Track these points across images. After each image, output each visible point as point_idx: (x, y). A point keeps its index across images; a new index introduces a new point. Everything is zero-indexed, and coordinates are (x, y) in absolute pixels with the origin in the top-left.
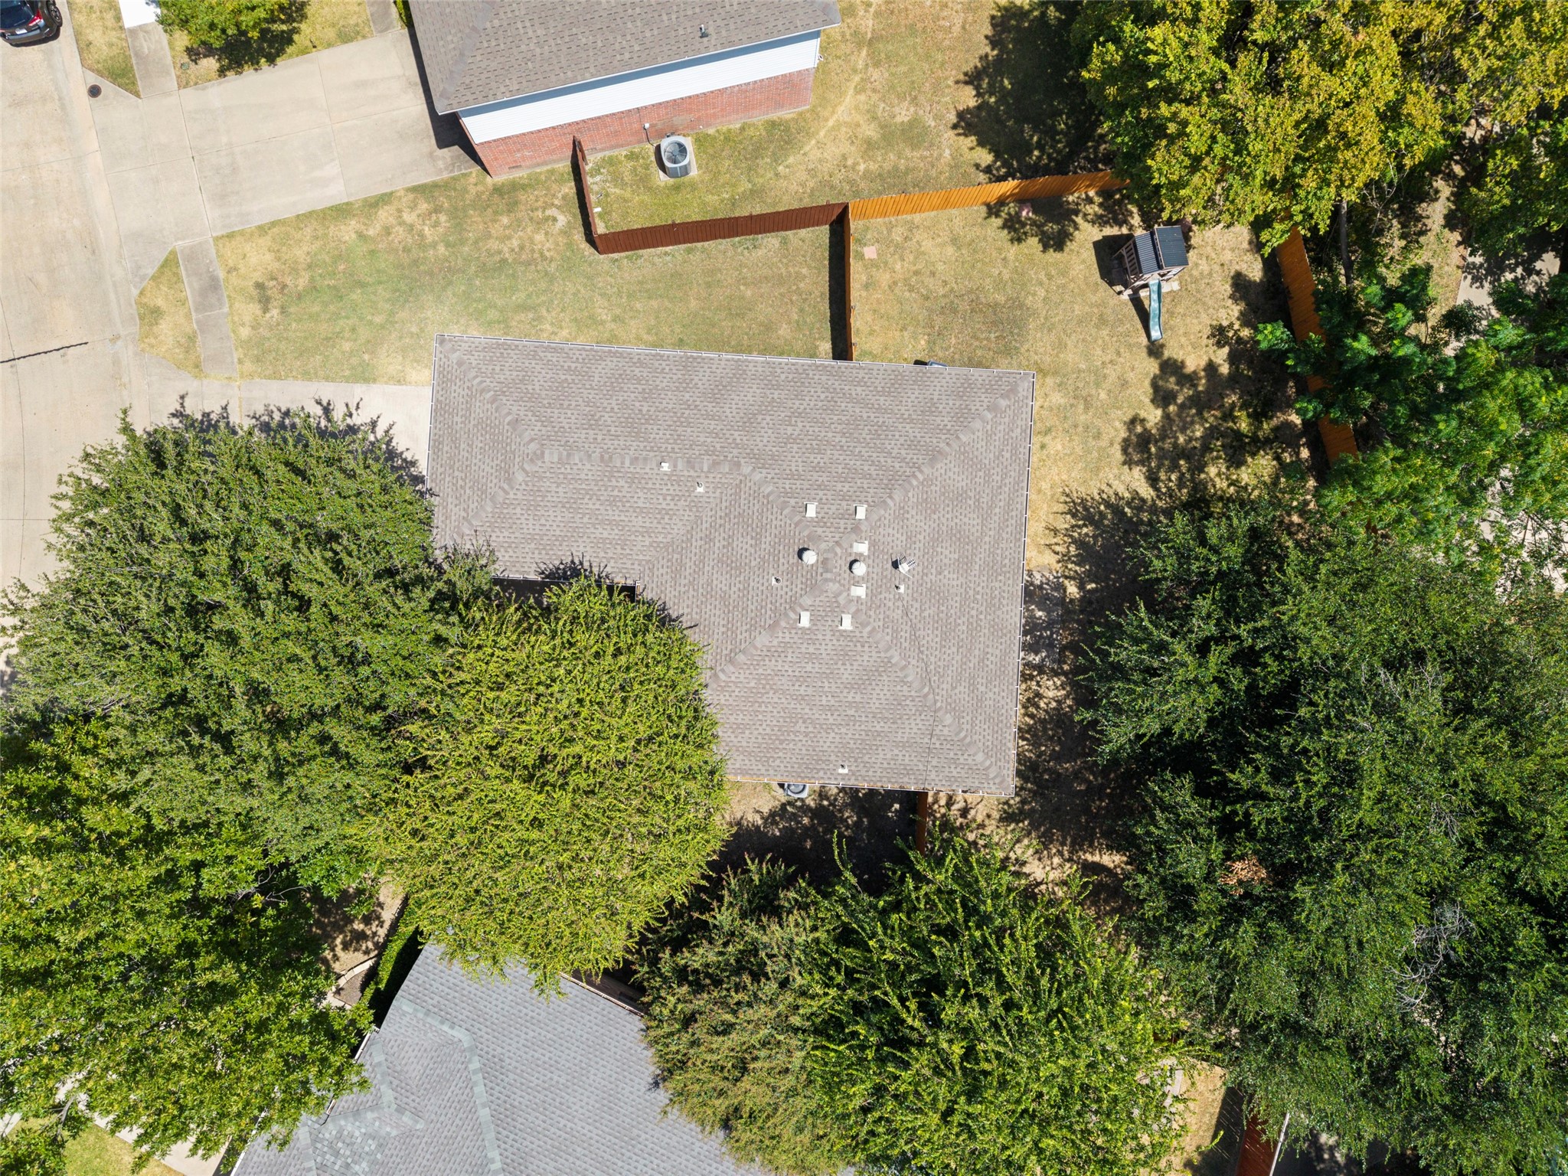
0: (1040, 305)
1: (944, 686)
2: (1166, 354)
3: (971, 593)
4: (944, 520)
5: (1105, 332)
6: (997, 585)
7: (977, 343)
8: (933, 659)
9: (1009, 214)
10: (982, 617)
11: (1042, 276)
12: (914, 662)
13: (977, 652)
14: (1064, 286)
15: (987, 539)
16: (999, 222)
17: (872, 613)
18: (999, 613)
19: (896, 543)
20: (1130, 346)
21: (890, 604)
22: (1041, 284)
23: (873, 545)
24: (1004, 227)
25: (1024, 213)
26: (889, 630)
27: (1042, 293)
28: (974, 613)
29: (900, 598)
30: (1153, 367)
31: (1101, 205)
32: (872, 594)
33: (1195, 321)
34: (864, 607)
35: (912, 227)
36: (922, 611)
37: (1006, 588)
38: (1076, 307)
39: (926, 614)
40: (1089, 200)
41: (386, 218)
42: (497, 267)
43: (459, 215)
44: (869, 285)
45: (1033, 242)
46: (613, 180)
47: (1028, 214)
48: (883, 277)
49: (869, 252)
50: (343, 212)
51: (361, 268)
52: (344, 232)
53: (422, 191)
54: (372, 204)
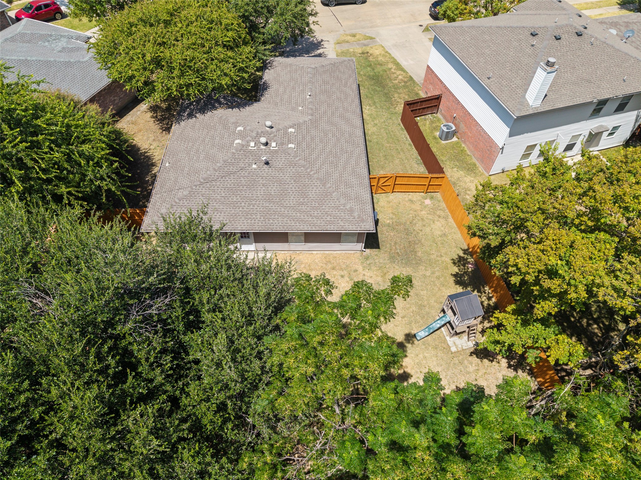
0: (421, 273)
1: (204, 190)
2: (409, 346)
3: (254, 202)
4: (291, 186)
5: (414, 308)
6: (258, 217)
7: (393, 244)
8: (218, 183)
9: (467, 259)
10: (241, 209)
11: (437, 274)
12: (217, 174)
13: (221, 207)
14: (435, 285)
15: (283, 210)
16: (462, 254)
17: (242, 152)
18: (243, 219)
19: (276, 163)
20: (410, 323)
21: (247, 161)
22: (433, 273)
23: (276, 151)
24: (460, 257)
25: (470, 266)
26: (233, 161)
27: (428, 273)
28: (243, 204)
29: (250, 165)
30: (400, 338)
31: (489, 305)
32: (251, 152)
33: (435, 363)
34: (245, 148)
35: (446, 218)
36: (243, 177)
37: (257, 221)
38: (425, 292)
39: (242, 179)
40: (489, 299)
41: (398, 72)
42: (388, 97)
43: (405, 87)
44: (411, 201)
45: (455, 270)
46: (432, 122)
47: (470, 267)
48: (417, 206)
49: (428, 202)
50: (398, 65)
51: (379, 69)
52: (390, 65)
53: (411, 78)
54: (403, 70)
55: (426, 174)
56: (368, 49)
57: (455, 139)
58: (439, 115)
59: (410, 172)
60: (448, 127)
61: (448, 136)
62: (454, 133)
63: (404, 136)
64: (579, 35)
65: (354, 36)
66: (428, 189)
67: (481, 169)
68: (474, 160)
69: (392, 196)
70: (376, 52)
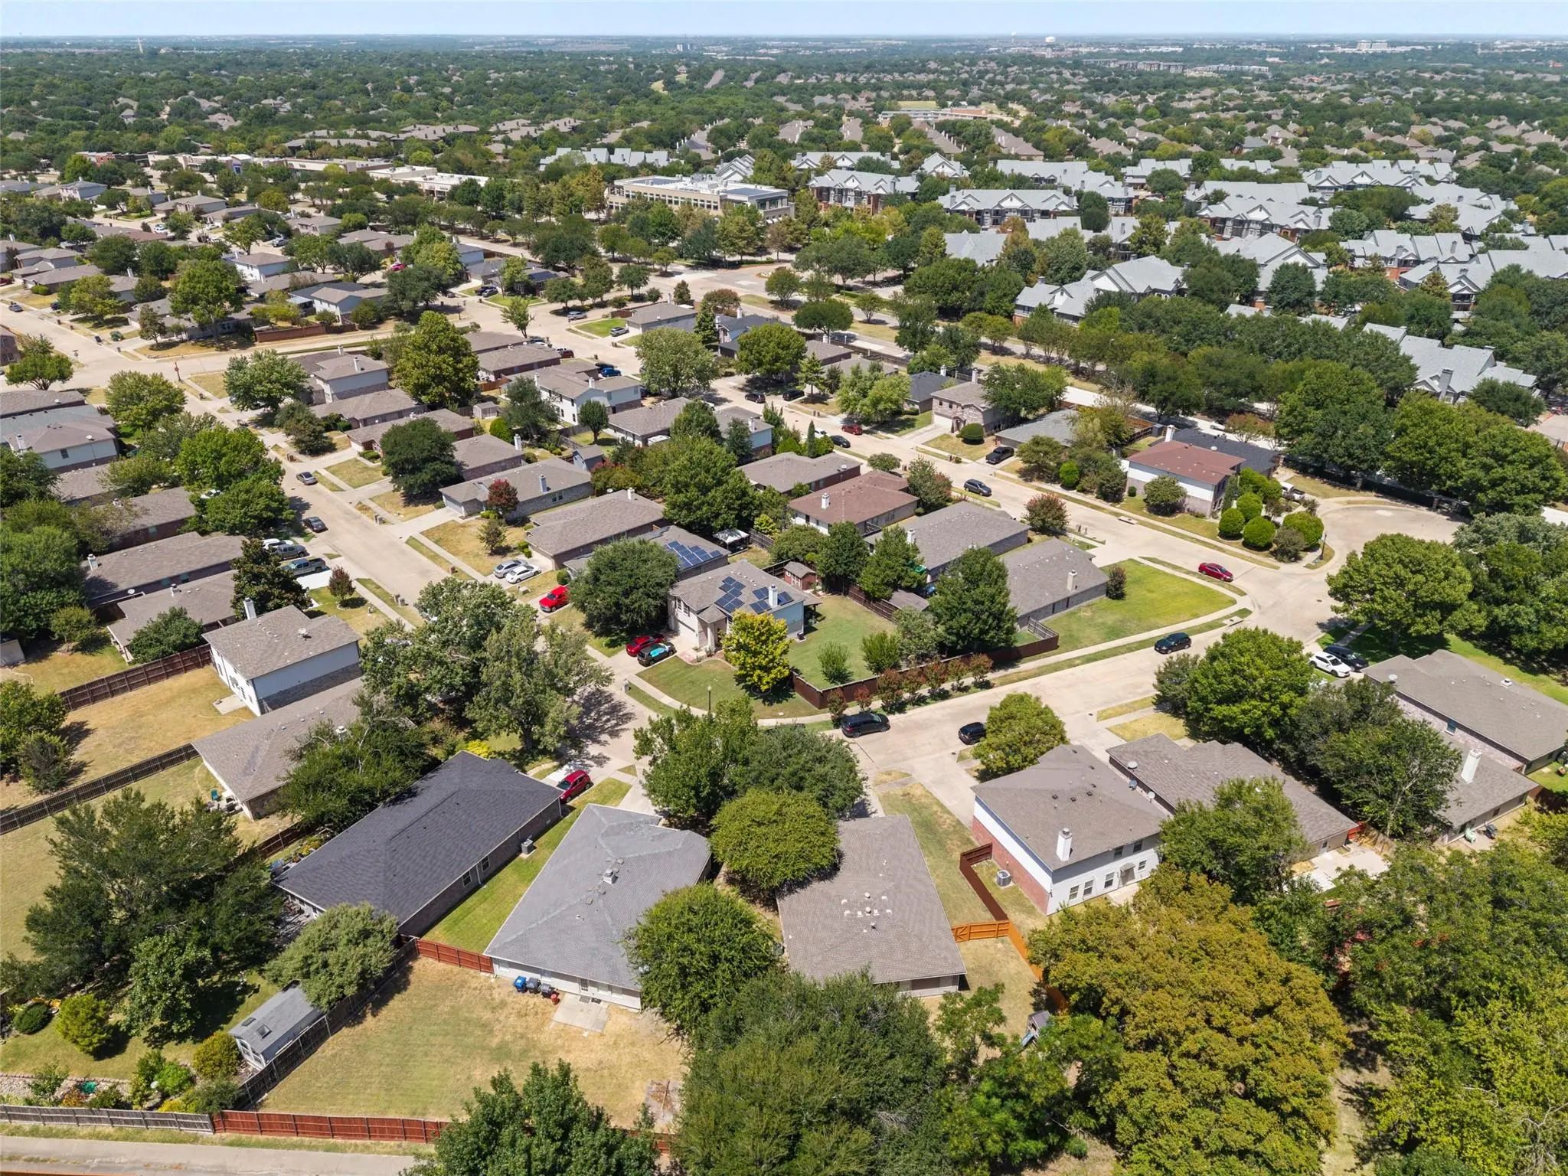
1: (832, 955)
4: (895, 944)
8: (841, 948)
9: (1040, 990)
11: (1020, 1005)
12: (839, 941)
16: (1035, 987)
17: (853, 921)
19: (881, 927)
21: (859, 928)
22: (1017, 1004)
23: (879, 917)
24: (1034, 989)
26: (848, 929)
32: (860, 920)
34: (854, 917)
35: (1017, 957)
39: (858, 942)
41: (946, 816)
42: (941, 843)
43: (955, 832)
44: (986, 947)
45: (1033, 1000)
46: (988, 868)
47: (1044, 996)
48: (992, 951)
49: (1000, 945)
50: (942, 806)
51: (925, 813)
52: (935, 808)
53: (959, 822)
54: (949, 813)
55: (994, 921)
56: (907, 789)
57: (1012, 884)
58: (992, 860)
59: (980, 921)
60: (1004, 874)
61: (1005, 882)
62: (1010, 879)
63: (966, 884)
64: (1090, 794)
65: (889, 774)
66: (998, 933)
67: (1039, 910)
68: (1032, 903)
69: (970, 944)
70: (918, 792)
